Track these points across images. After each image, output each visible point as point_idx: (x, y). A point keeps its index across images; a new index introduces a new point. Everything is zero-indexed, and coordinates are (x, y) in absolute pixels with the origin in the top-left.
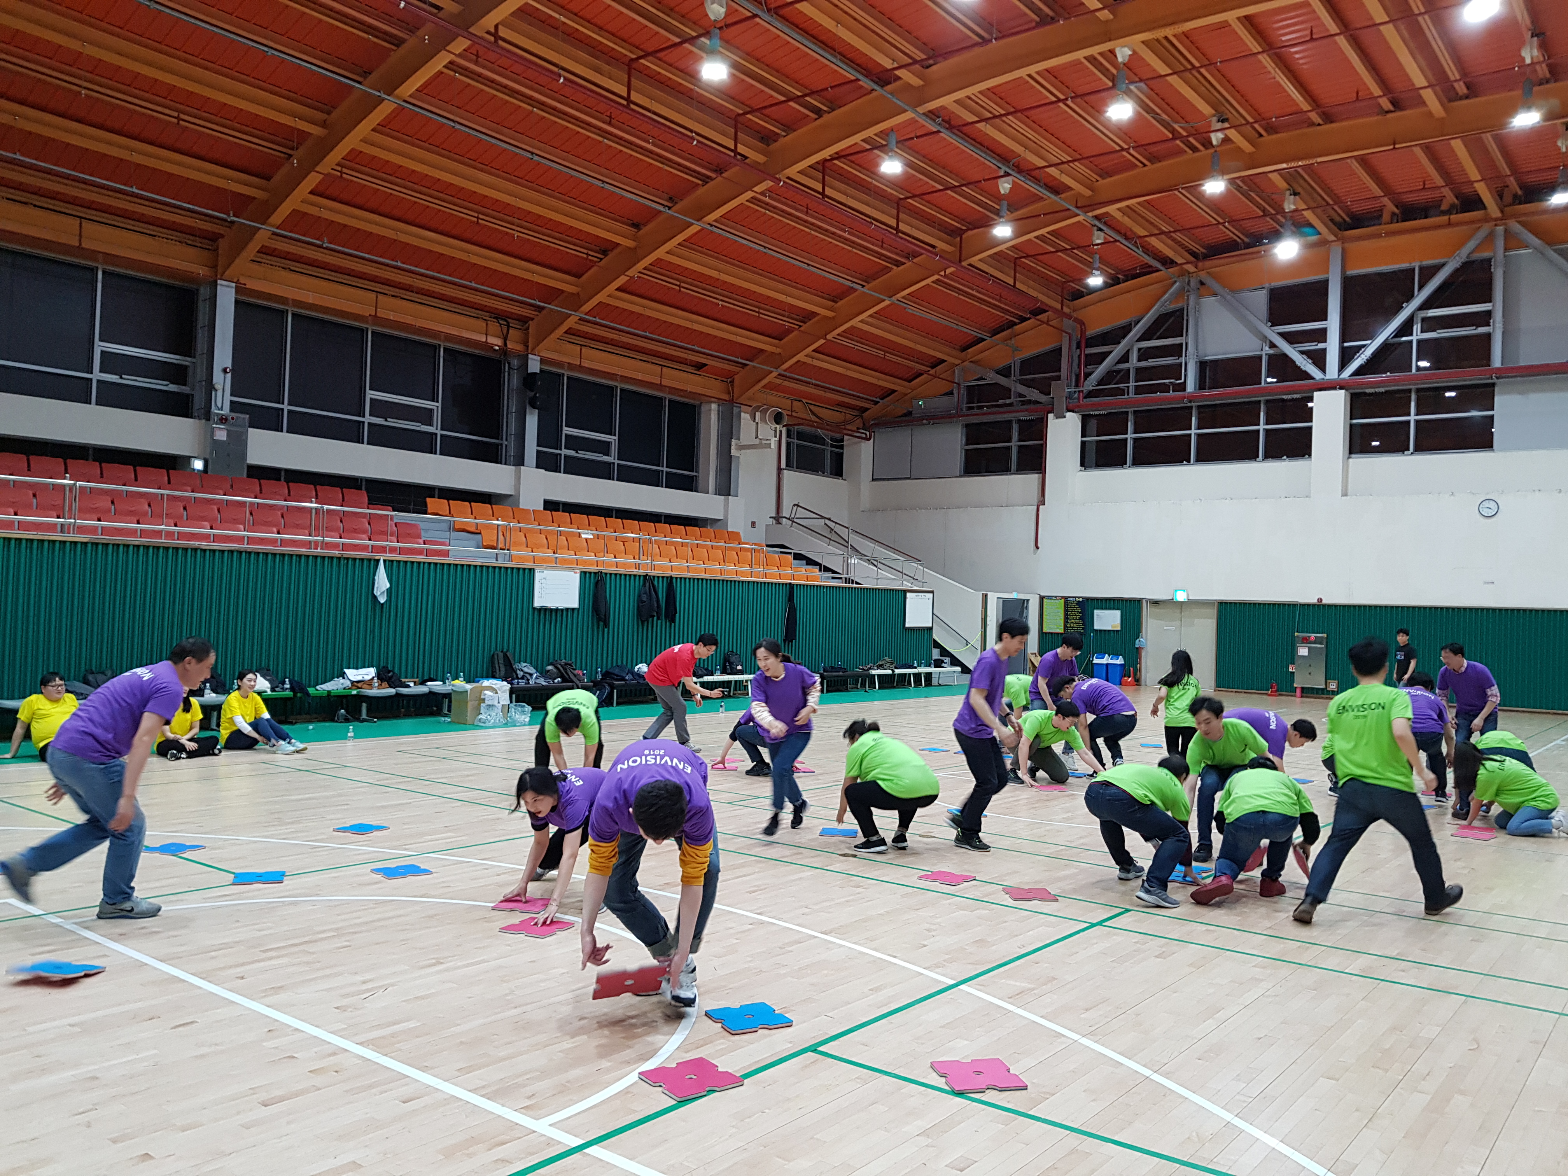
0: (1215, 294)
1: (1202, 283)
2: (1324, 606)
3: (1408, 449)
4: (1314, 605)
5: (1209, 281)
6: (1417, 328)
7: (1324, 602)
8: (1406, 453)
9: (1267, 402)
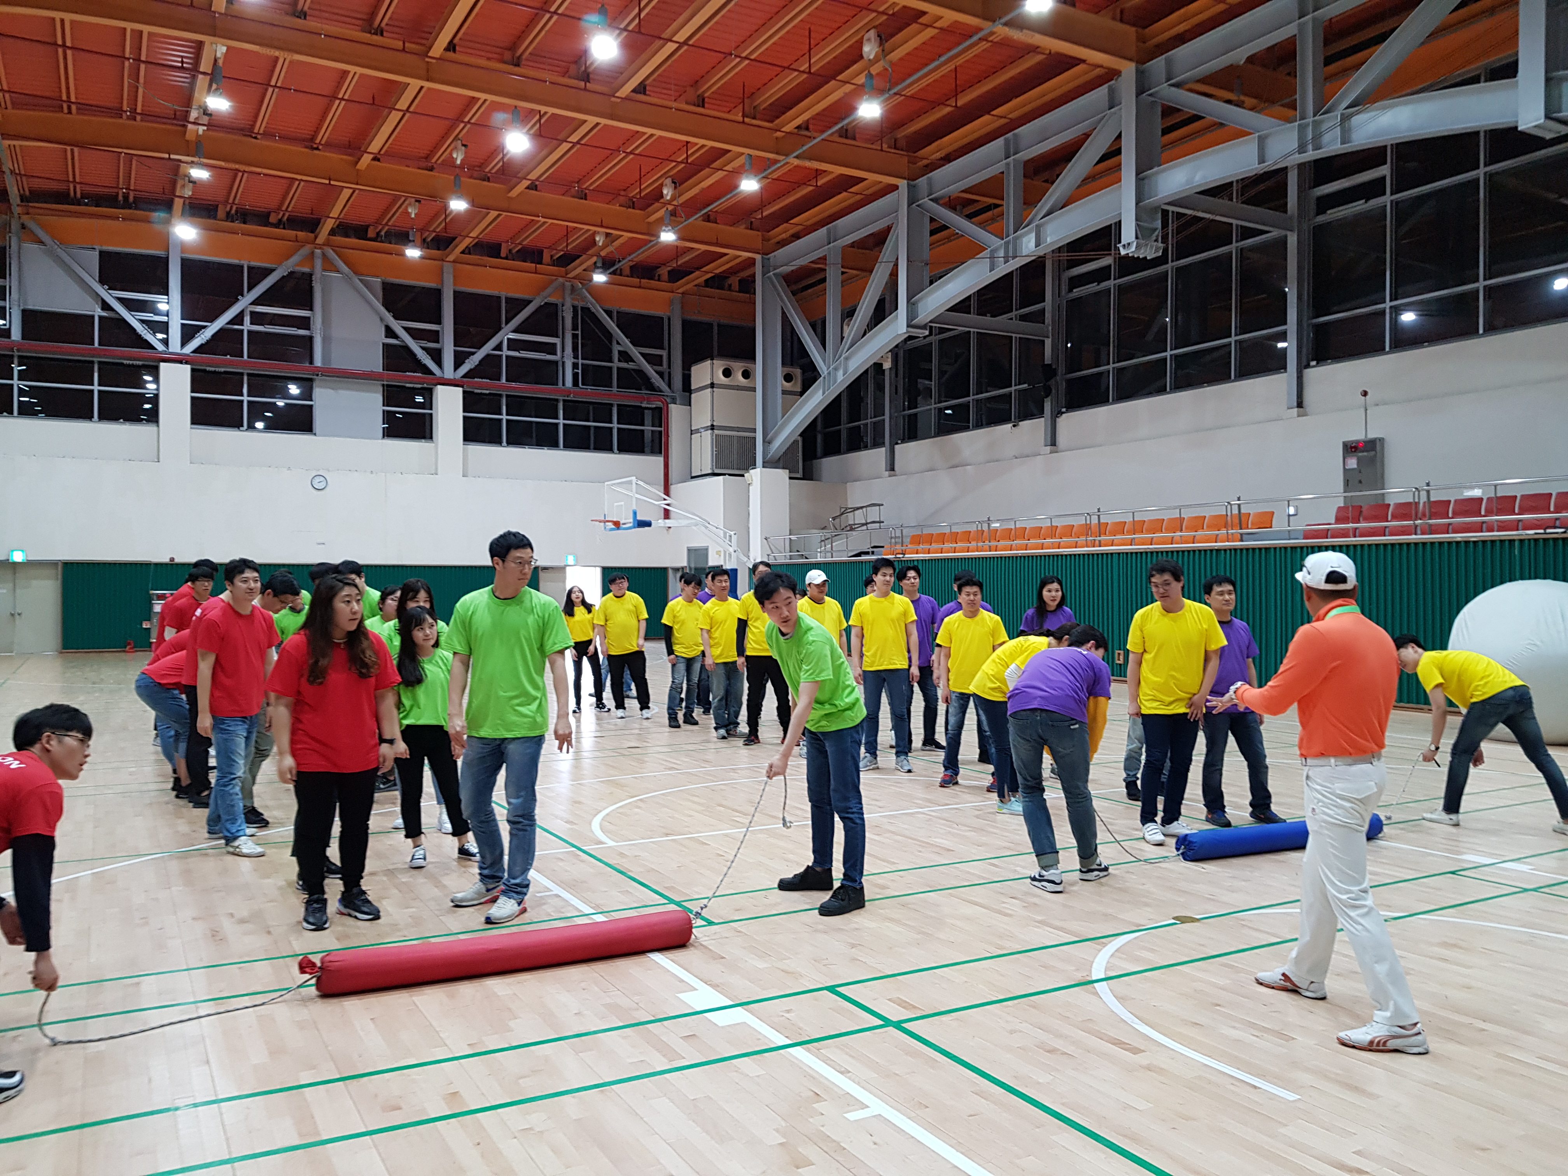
0: (41, 242)
1: (23, 227)
2: (177, 564)
3: (242, 426)
4: (166, 564)
5: (31, 225)
6: (247, 319)
7: (177, 560)
8: (241, 428)
9: (100, 363)
